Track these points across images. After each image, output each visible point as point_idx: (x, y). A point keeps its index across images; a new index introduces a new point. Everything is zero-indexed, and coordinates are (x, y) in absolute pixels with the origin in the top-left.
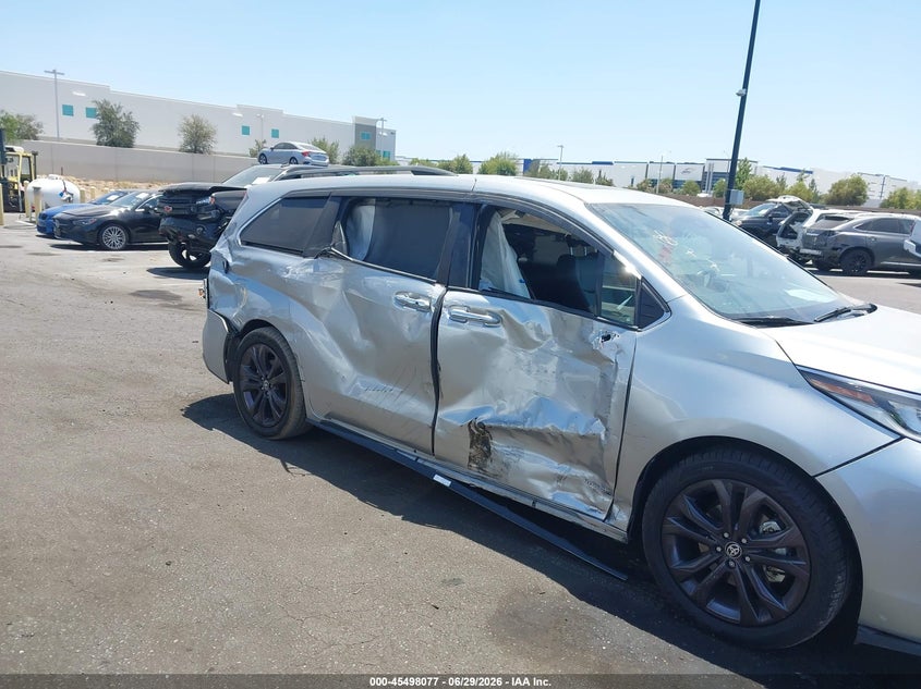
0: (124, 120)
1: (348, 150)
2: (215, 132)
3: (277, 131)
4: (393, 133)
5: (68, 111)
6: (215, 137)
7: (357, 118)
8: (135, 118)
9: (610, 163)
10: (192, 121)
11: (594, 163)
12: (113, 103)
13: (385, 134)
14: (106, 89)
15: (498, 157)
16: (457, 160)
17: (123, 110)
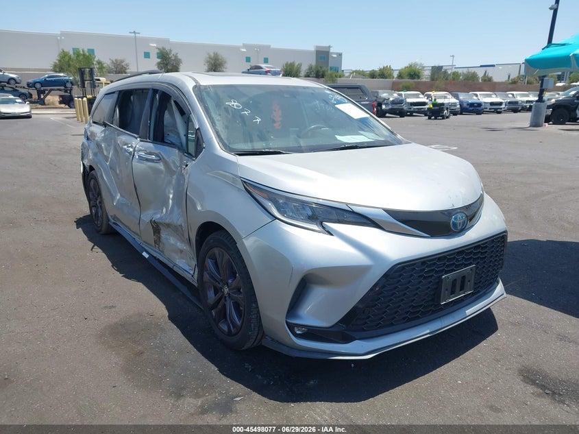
0: (173, 58)
1: (307, 68)
2: (225, 62)
3: (267, 59)
4: (340, 55)
5: (147, 55)
6: (226, 65)
7: (317, 47)
8: (180, 56)
9: (493, 66)
10: (212, 55)
11: (481, 66)
12: (167, 48)
13: (335, 56)
14: (167, 41)
15: (411, 66)
16: (380, 70)
17: (173, 53)
